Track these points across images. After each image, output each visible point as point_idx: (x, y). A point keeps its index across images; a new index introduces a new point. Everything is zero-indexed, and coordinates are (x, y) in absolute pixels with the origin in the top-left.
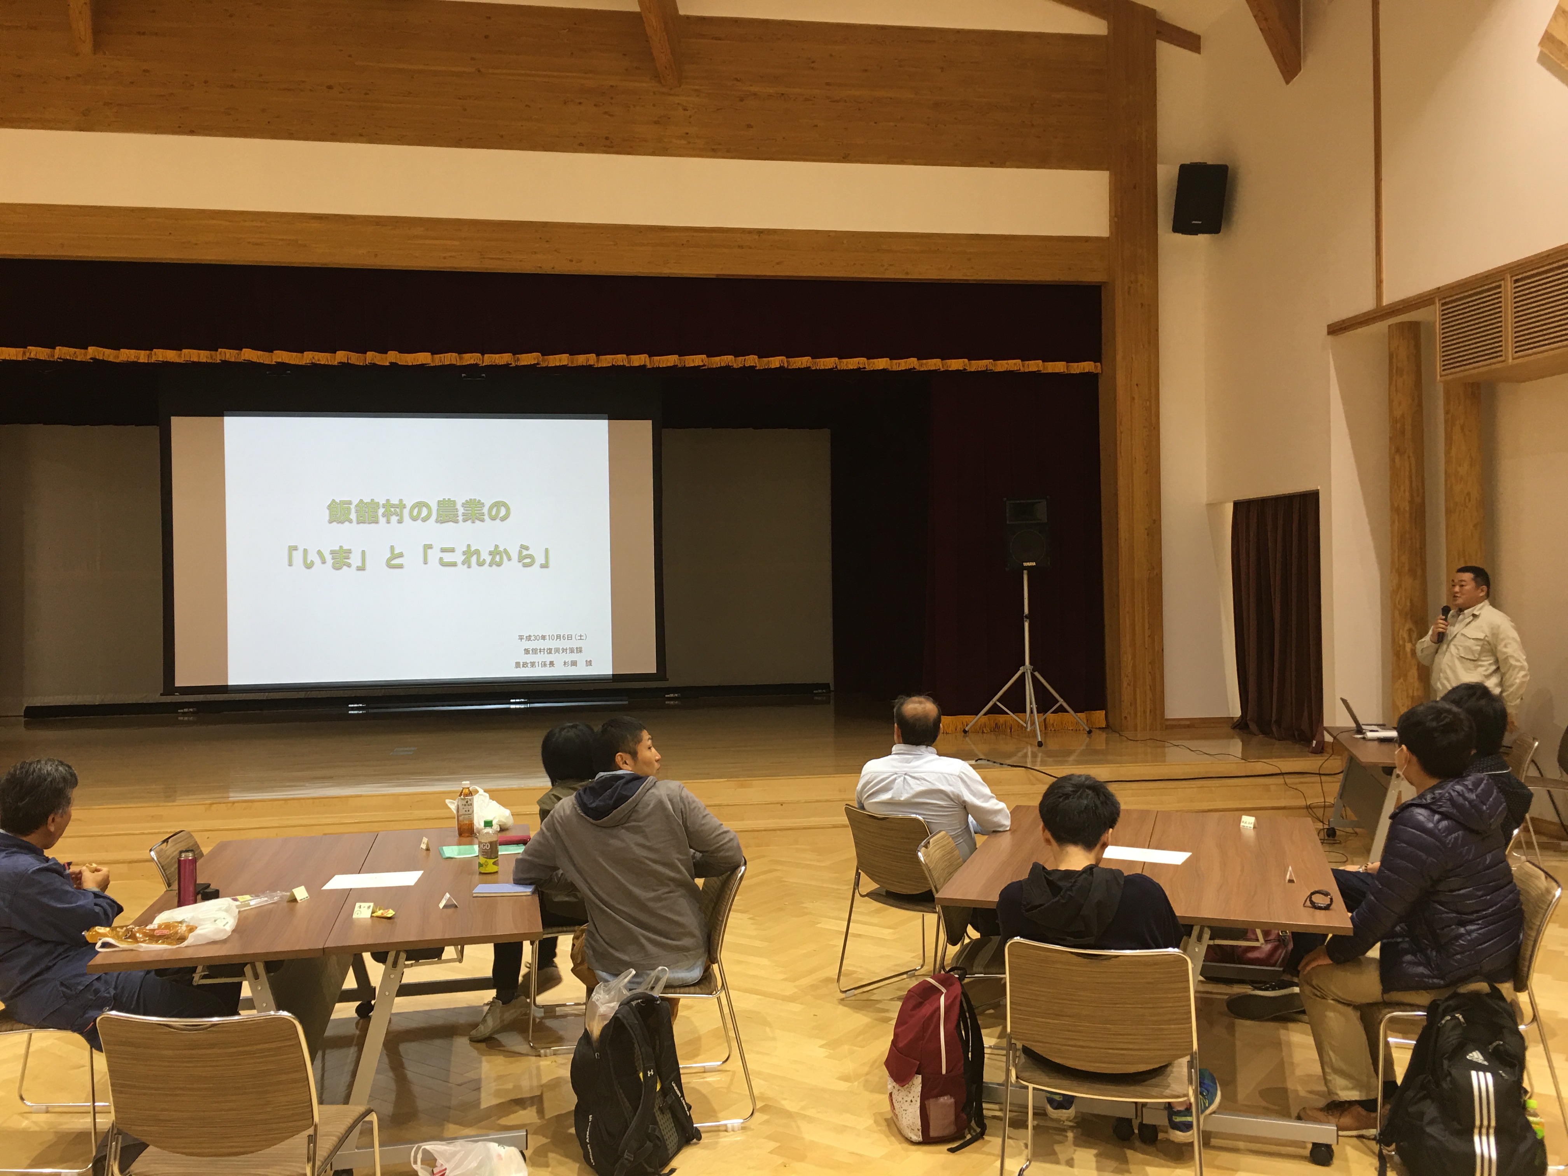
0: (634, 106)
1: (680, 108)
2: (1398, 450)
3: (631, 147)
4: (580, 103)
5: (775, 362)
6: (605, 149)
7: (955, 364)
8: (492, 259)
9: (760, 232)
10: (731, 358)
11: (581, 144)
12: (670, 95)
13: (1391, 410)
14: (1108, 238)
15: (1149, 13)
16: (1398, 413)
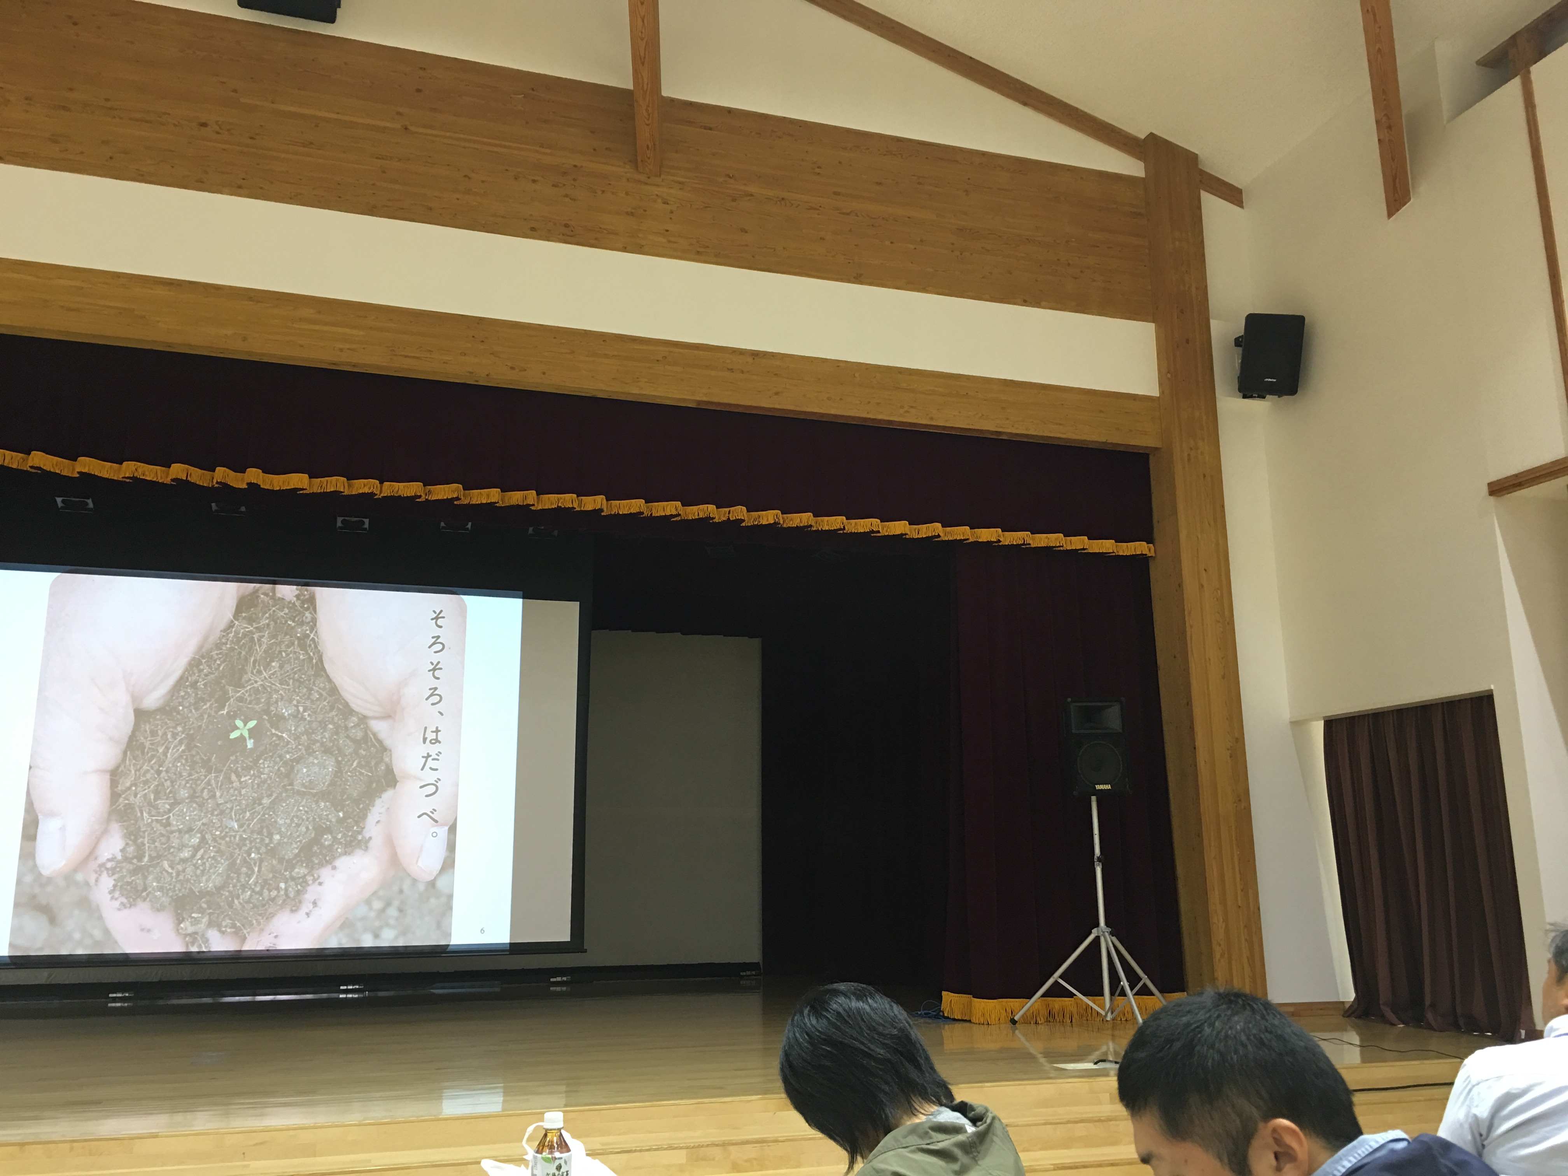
0: (602, 191)
1: (659, 200)
3: (596, 239)
4: (534, 181)
5: (768, 517)
6: (561, 236)
10: (712, 507)
11: (533, 229)
12: (646, 184)
14: (1158, 398)
15: (1191, 159)
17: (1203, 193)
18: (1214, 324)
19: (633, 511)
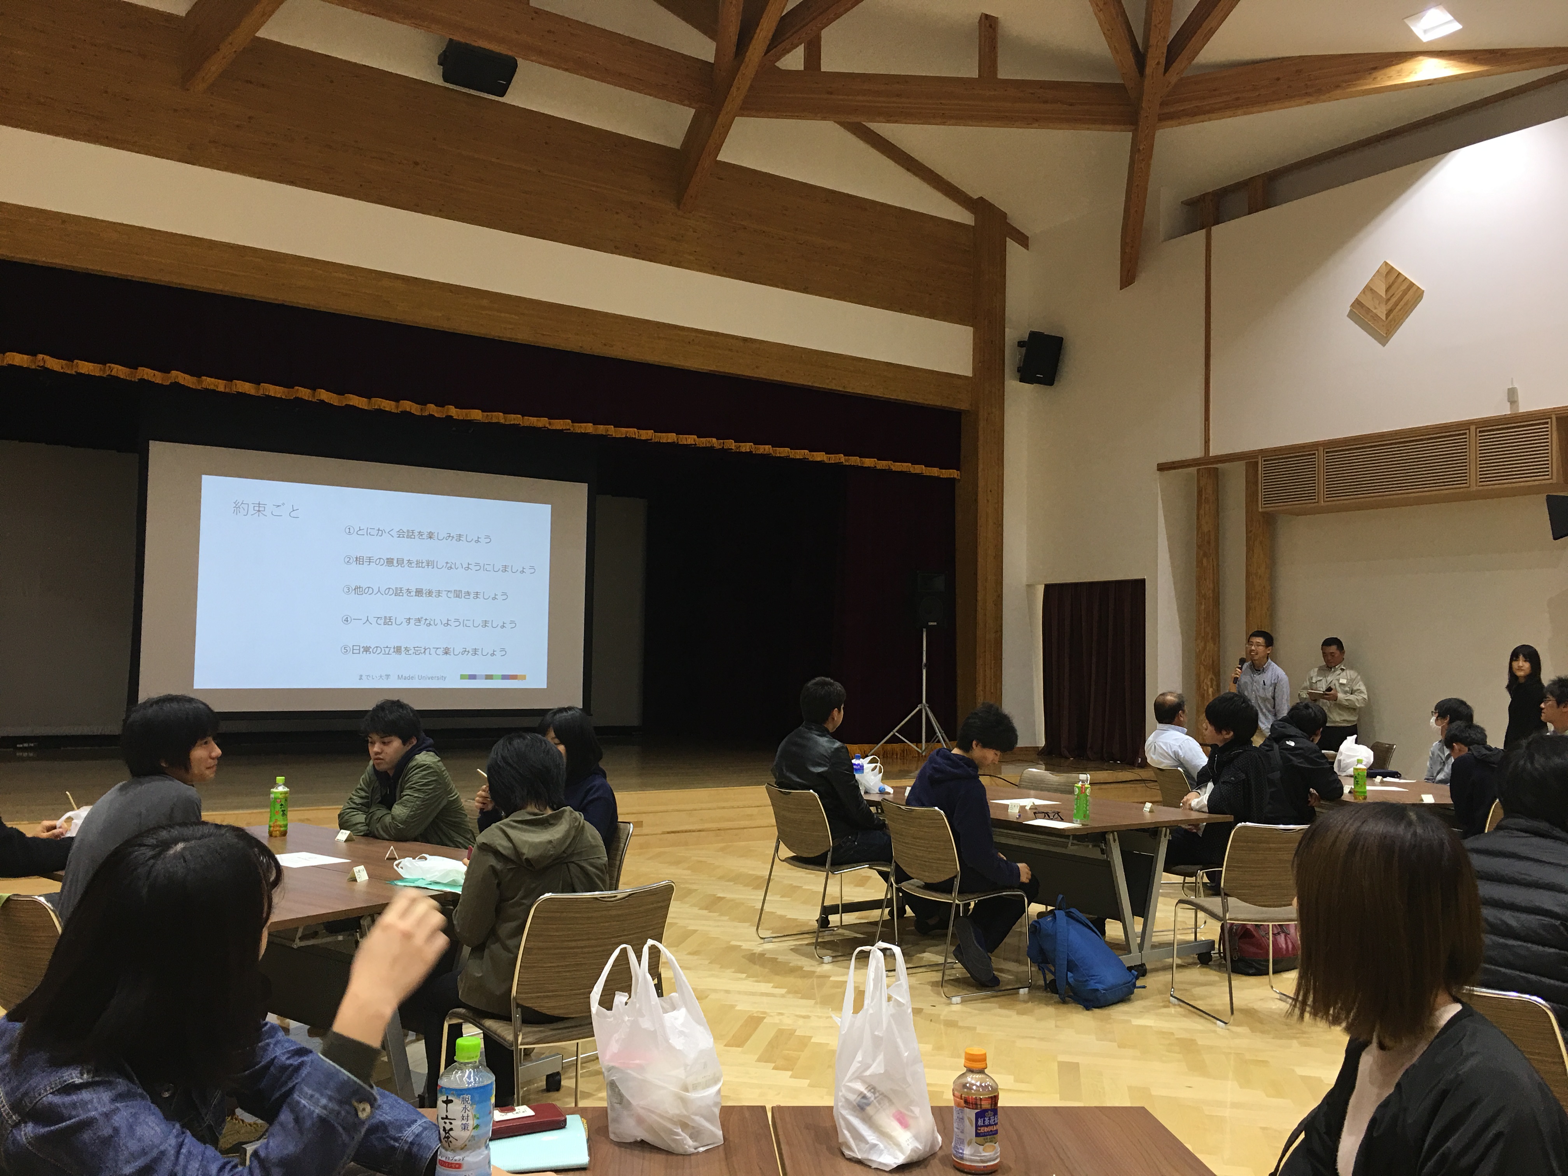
0: (658, 223)
2: (1205, 555)
3: (653, 256)
4: (617, 213)
5: (746, 447)
6: (633, 253)
7: (869, 462)
8: (545, 335)
9: (745, 340)
10: (714, 440)
11: (616, 247)
12: (683, 217)
13: (1199, 527)
14: (971, 377)
15: (1002, 215)
16: (1205, 529)
17: (1008, 239)
18: (1008, 332)
19: (669, 441)
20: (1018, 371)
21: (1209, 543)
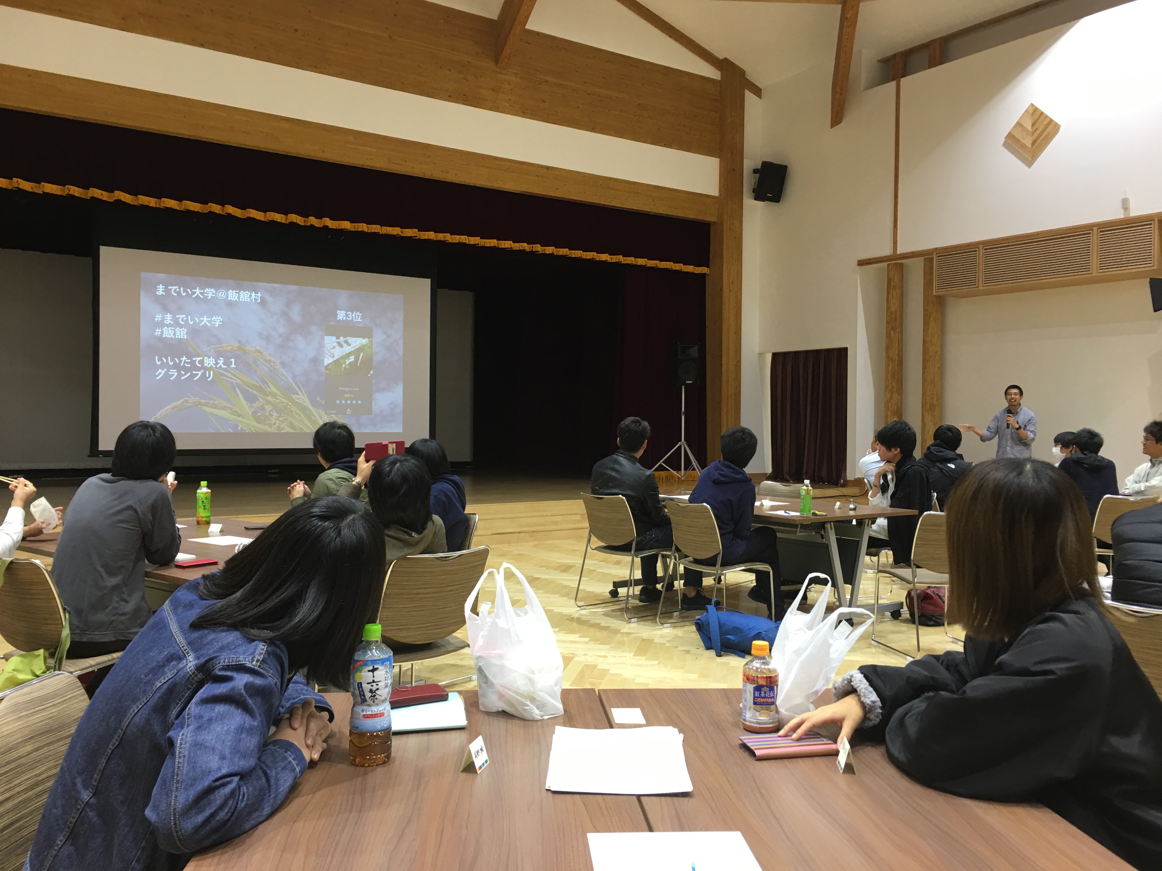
0: (481, 77)
1: (506, 83)
3: (478, 103)
4: (450, 70)
5: (549, 250)
7: (641, 262)
8: (395, 164)
9: (548, 168)
10: (525, 244)
11: (450, 96)
12: (500, 73)
13: (888, 308)
14: (718, 197)
15: (742, 72)
16: (893, 309)
17: (746, 90)
18: (746, 162)
19: (492, 245)
20: (753, 192)
21: (895, 319)
